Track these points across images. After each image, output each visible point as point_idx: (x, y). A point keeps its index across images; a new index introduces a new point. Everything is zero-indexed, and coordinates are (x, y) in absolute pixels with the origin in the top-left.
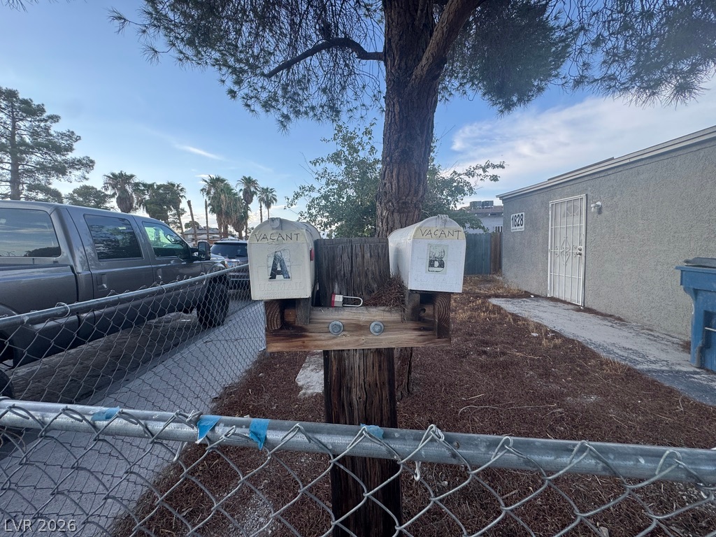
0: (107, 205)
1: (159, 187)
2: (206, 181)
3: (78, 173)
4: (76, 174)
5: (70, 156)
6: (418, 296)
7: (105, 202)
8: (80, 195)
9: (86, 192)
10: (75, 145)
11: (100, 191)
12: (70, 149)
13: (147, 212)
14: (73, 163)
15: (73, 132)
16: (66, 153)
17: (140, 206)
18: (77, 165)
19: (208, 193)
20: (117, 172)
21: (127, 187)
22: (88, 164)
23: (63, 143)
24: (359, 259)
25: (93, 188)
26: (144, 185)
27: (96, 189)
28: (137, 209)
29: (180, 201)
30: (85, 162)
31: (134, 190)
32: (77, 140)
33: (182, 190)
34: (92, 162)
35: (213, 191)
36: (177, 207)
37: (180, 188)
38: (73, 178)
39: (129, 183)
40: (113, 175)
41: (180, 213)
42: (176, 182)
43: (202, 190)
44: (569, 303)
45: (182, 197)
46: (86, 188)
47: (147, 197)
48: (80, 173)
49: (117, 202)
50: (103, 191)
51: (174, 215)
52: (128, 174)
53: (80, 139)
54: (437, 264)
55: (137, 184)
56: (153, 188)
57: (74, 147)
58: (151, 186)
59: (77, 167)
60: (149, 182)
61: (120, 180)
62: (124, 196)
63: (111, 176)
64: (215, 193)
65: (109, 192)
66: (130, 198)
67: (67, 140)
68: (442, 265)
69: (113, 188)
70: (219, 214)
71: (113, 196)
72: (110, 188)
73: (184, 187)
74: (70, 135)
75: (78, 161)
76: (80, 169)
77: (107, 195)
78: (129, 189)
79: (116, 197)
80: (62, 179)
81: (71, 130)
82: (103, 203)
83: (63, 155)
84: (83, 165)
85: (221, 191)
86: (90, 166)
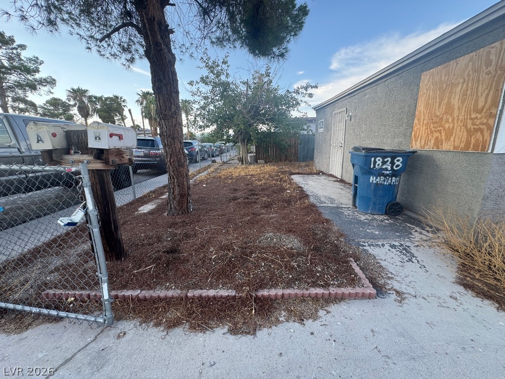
0: (71, 112)
1: (106, 99)
2: (139, 95)
3: (46, 89)
4: (44, 89)
5: (38, 76)
6: (96, 150)
7: (70, 110)
8: (51, 105)
9: (55, 102)
10: (41, 68)
11: (65, 102)
12: (37, 71)
13: (100, 117)
14: (41, 81)
15: (37, 58)
16: (34, 74)
17: (94, 113)
18: (43, 82)
19: (141, 104)
20: (75, 88)
21: (84, 99)
22: (51, 82)
23: (32, 66)
24: (81, 137)
25: (59, 100)
26: (95, 97)
27: (62, 100)
28: (93, 115)
29: (123, 110)
30: (49, 80)
31: (89, 101)
32: (41, 64)
33: (124, 101)
34: (54, 80)
35: (145, 102)
36: (121, 115)
37: (122, 100)
38: (42, 92)
39: (85, 96)
40: (73, 89)
41: (123, 118)
42: (119, 95)
43: (137, 101)
44: (336, 177)
45: (124, 106)
46: (55, 99)
47: (99, 107)
48: (47, 89)
49: (78, 110)
50: (67, 102)
51: (119, 120)
52: (83, 89)
53: (43, 63)
54: (98, 138)
55: (90, 97)
56: (102, 100)
57: (40, 70)
58: (101, 98)
59: (44, 84)
60: (99, 95)
61: (78, 94)
62: (82, 106)
63: (72, 91)
64: (146, 104)
65: (72, 103)
66: (86, 107)
67: (33, 64)
68: (100, 139)
69: (74, 99)
70: (150, 119)
71: (75, 105)
72: (72, 99)
73: (125, 99)
74: (36, 60)
75: (44, 80)
76: (46, 85)
77: (70, 105)
78: (86, 100)
79: (77, 106)
80: (35, 93)
81: (36, 56)
82: (68, 111)
83: (33, 75)
84: (48, 83)
85: (150, 102)
86: (53, 83)
